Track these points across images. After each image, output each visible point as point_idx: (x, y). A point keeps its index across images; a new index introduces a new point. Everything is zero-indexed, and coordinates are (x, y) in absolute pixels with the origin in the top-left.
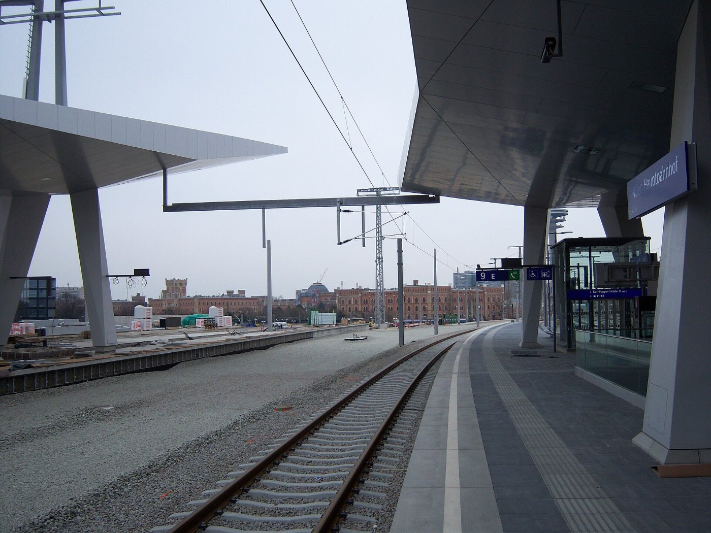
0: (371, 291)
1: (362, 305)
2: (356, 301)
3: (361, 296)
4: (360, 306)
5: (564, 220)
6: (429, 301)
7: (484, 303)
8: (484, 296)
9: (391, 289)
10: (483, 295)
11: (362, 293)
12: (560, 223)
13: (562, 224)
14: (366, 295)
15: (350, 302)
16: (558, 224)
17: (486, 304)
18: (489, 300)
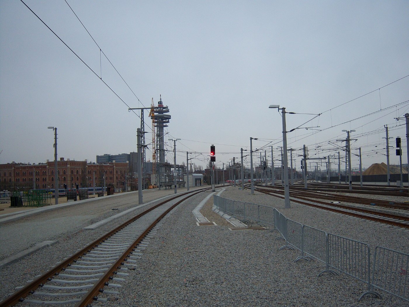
0: (23, 166)
1: (15, 176)
2: (10, 173)
3: (14, 170)
4: (13, 177)
5: (168, 122)
6: (69, 173)
7: (114, 175)
8: (113, 170)
9: (39, 164)
10: (112, 168)
11: (15, 167)
12: (166, 124)
13: (167, 124)
14: (18, 168)
15: (5, 174)
16: (164, 124)
17: (115, 175)
18: (117, 172)
